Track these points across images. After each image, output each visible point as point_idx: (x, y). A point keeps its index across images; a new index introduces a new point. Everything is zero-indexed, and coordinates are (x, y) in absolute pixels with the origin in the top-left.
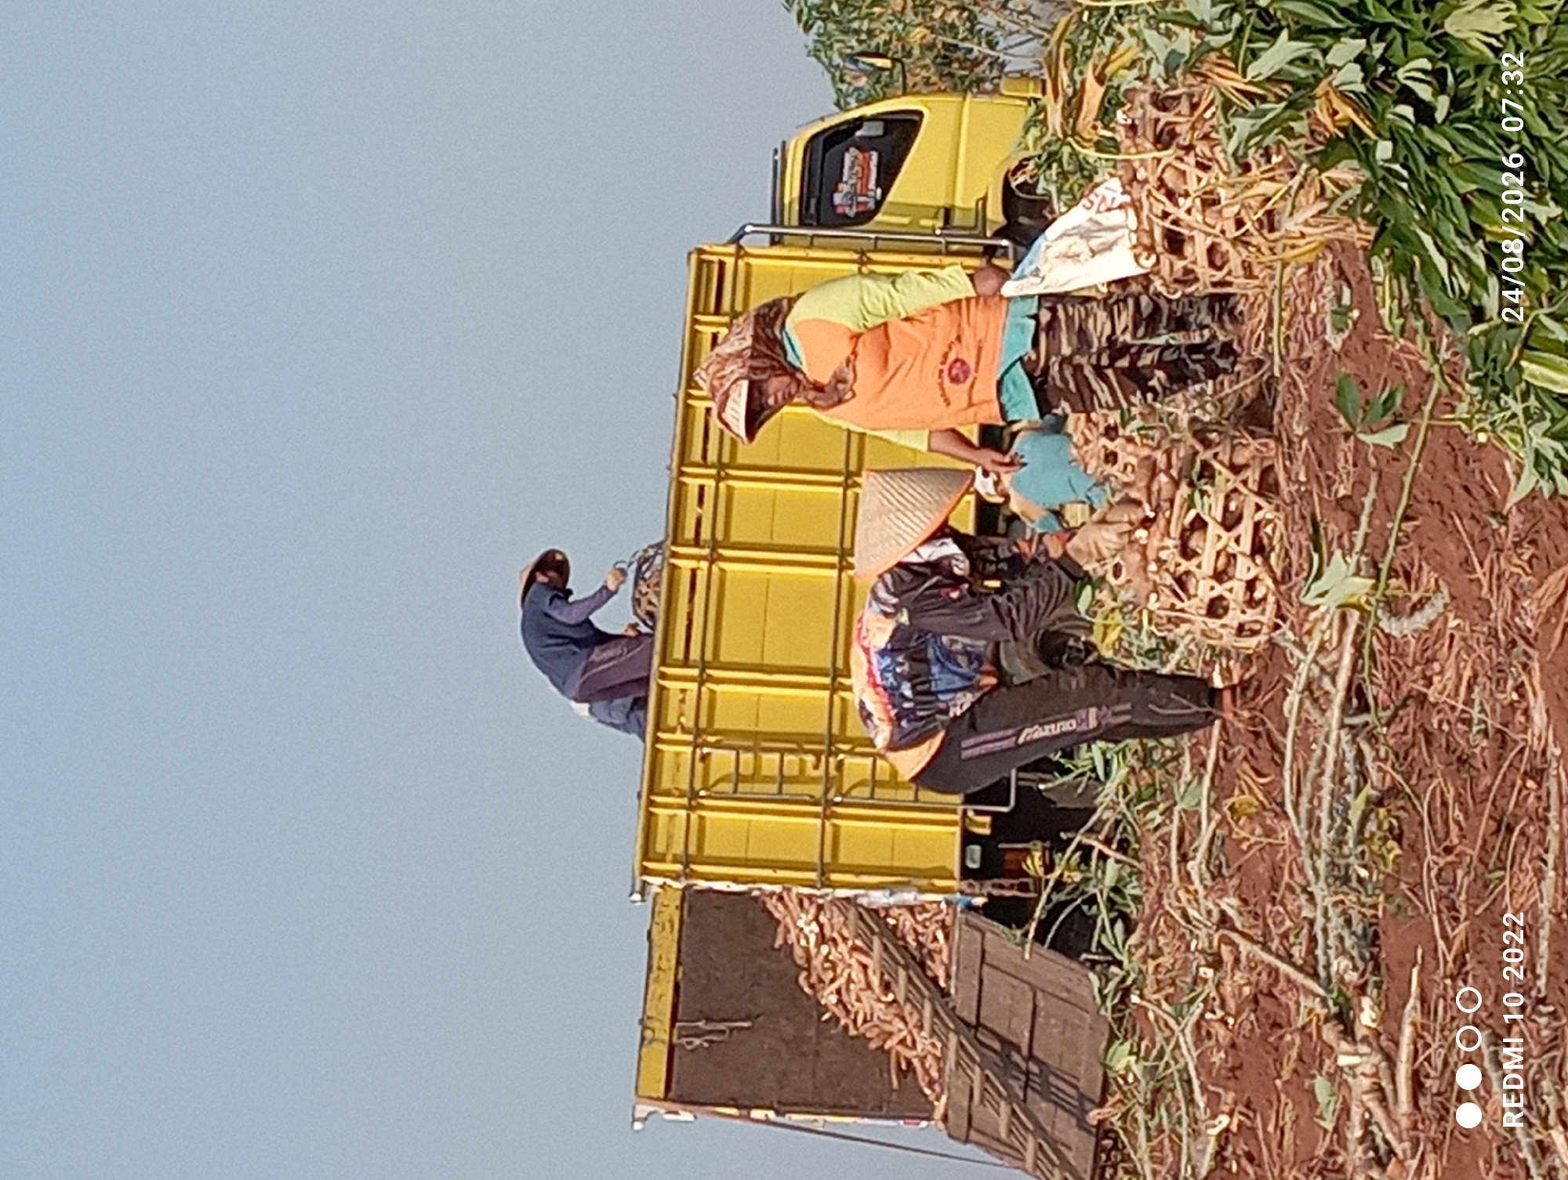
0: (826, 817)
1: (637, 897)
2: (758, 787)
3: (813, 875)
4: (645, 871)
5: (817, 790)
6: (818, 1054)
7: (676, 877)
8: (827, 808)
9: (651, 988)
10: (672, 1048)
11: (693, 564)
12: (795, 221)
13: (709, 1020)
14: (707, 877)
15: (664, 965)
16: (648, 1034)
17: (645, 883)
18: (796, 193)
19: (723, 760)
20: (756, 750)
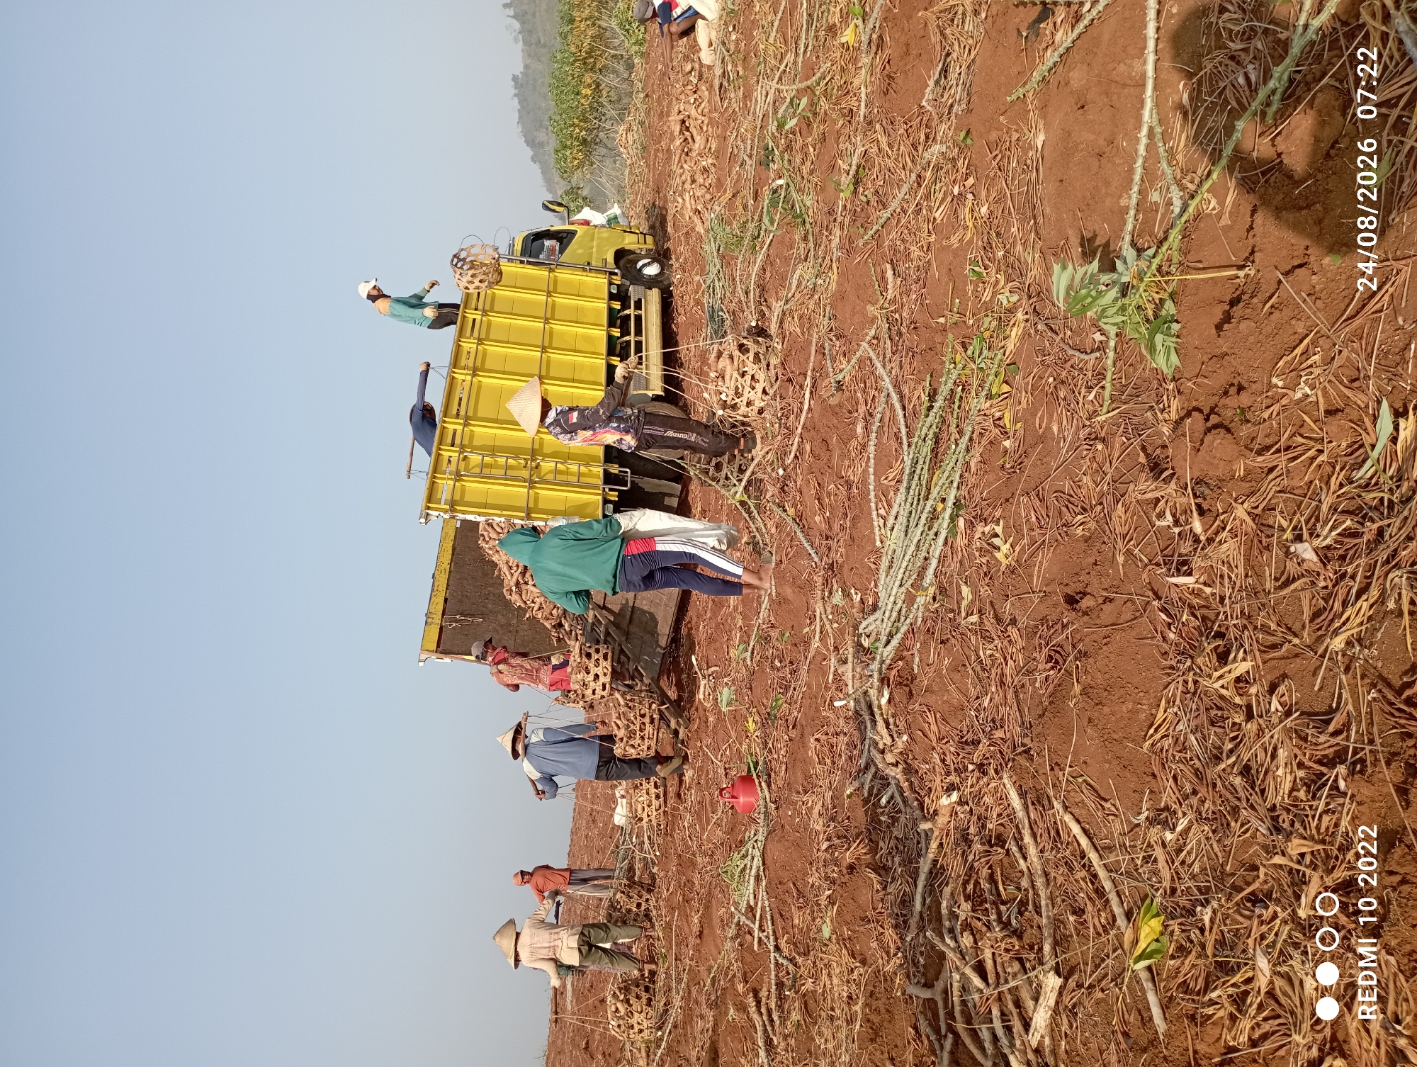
0: (530, 488)
1: (423, 520)
2: (494, 471)
3: (523, 514)
4: (429, 508)
5: (526, 474)
6: (517, 631)
7: (446, 512)
8: (531, 484)
9: (433, 599)
10: (441, 628)
11: (463, 377)
12: (519, 254)
13: (462, 615)
14: (464, 513)
15: (440, 589)
16: (430, 620)
17: (428, 514)
18: (520, 249)
19: (475, 459)
20: (493, 455)
